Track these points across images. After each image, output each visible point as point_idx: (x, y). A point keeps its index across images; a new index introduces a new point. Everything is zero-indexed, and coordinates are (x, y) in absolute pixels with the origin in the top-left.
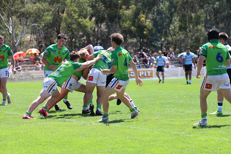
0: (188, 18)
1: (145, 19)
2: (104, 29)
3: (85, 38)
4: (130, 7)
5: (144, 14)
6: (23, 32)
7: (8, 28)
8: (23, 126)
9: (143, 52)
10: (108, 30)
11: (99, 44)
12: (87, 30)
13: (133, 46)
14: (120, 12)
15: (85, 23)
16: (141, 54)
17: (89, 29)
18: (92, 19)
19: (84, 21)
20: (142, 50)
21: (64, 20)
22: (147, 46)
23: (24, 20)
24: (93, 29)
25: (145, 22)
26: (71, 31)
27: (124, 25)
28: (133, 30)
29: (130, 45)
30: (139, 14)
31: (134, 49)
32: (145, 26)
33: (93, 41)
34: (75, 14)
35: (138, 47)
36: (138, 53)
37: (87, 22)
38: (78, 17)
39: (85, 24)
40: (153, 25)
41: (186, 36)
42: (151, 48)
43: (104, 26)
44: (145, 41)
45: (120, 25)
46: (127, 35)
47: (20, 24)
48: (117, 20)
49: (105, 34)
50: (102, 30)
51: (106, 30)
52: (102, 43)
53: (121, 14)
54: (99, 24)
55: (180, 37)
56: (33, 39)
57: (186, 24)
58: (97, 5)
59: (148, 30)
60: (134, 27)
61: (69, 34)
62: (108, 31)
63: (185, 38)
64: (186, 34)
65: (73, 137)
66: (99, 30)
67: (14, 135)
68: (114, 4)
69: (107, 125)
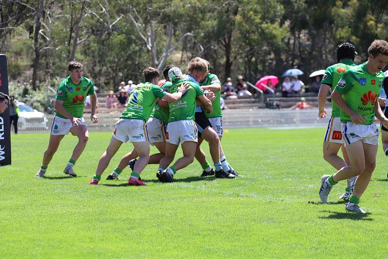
1: (375, 23)
2: (306, 40)
3: (272, 56)
4: (349, 3)
5: (373, 15)
6: (169, 47)
7: (144, 40)
8: (169, 203)
10: (312, 42)
11: (295, 65)
12: (276, 42)
14: (331, 11)
15: (272, 30)
17: (279, 41)
18: (284, 23)
19: (271, 28)
21: (237, 25)
23: (171, 27)
24: (286, 40)
25: (374, 29)
26: (249, 44)
27: (340, 35)
30: (365, 15)
32: (375, 35)
33: (287, 60)
34: (255, 15)
37: (275, 29)
38: (260, 21)
39: (273, 32)
43: (304, 36)
45: (332, 33)
47: (165, 34)
48: (327, 25)
49: (306, 50)
50: (302, 43)
51: (308, 43)
52: (302, 64)
53: (333, 14)
54: (297, 33)
56: (186, 59)
60: (355, 36)
61: (245, 50)
65: (253, 223)
67: (154, 219)
69: (309, 202)
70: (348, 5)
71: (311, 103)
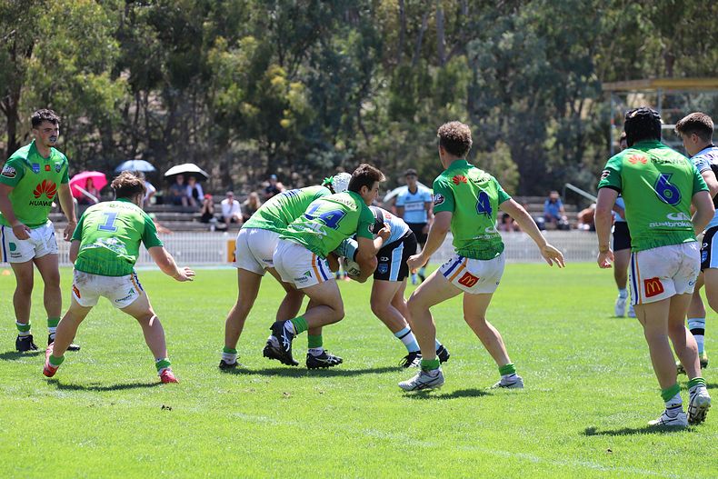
0: (419, 80)
1: (286, 81)
2: (158, 107)
3: (96, 135)
4: (239, 41)
5: (281, 65)
9: (278, 181)
10: (170, 110)
11: (139, 153)
12: (104, 108)
13: (246, 165)
14: (207, 56)
15: (97, 87)
16: (270, 189)
17: (109, 107)
18: (119, 75)
19: (94, 82)
20: (274, 177)
21: (30, 75)
22: (289, 166)
24: (122, 106)
27: (221, 99)
28: (246, 115)
29: (236, 160)
30: (266, 67)
31: (251, 172)
32: (285, 102)
33: (123, 144)
34: (65, 58)
35: (261, 166)
36: (260, 187)
37: (102, 83)
38: (75, 69)
39: (97, 90)
40: (311, 98)
41: (411, 136)
42: (302, 169)
43: (156, 100)
44: (285, 147)
45: (207, 97)
46: (227, 128)
48: (199, 82)
49: (160, 126)
50: (152, 112)
51: (164, 112)
52: (151, 150)
53: (211, 61)
54: (142, 93)
55: (392, 138)
57: (410, 100)
58: (137, 32)
59: (296, 114)
60: (250, 103)
62: (169, 114)
63: (408, 144)
64: (412, 131)
66: (142, 111)
68: (192, 30)
69: (163, 407)
70: (238, 47)
71: (167, 223)
